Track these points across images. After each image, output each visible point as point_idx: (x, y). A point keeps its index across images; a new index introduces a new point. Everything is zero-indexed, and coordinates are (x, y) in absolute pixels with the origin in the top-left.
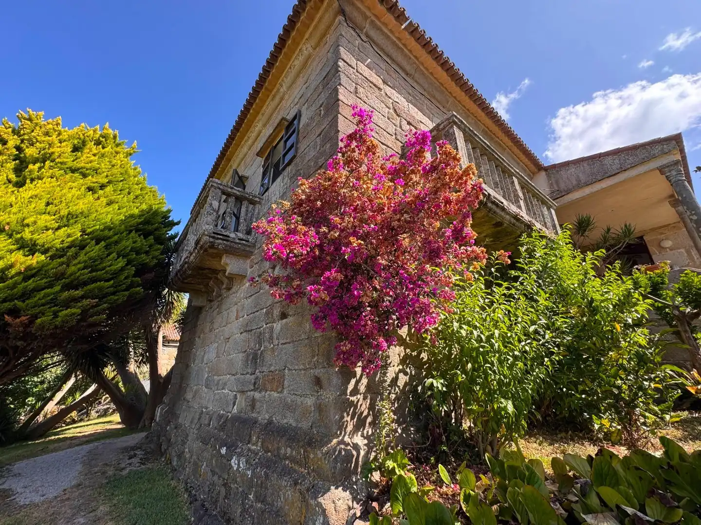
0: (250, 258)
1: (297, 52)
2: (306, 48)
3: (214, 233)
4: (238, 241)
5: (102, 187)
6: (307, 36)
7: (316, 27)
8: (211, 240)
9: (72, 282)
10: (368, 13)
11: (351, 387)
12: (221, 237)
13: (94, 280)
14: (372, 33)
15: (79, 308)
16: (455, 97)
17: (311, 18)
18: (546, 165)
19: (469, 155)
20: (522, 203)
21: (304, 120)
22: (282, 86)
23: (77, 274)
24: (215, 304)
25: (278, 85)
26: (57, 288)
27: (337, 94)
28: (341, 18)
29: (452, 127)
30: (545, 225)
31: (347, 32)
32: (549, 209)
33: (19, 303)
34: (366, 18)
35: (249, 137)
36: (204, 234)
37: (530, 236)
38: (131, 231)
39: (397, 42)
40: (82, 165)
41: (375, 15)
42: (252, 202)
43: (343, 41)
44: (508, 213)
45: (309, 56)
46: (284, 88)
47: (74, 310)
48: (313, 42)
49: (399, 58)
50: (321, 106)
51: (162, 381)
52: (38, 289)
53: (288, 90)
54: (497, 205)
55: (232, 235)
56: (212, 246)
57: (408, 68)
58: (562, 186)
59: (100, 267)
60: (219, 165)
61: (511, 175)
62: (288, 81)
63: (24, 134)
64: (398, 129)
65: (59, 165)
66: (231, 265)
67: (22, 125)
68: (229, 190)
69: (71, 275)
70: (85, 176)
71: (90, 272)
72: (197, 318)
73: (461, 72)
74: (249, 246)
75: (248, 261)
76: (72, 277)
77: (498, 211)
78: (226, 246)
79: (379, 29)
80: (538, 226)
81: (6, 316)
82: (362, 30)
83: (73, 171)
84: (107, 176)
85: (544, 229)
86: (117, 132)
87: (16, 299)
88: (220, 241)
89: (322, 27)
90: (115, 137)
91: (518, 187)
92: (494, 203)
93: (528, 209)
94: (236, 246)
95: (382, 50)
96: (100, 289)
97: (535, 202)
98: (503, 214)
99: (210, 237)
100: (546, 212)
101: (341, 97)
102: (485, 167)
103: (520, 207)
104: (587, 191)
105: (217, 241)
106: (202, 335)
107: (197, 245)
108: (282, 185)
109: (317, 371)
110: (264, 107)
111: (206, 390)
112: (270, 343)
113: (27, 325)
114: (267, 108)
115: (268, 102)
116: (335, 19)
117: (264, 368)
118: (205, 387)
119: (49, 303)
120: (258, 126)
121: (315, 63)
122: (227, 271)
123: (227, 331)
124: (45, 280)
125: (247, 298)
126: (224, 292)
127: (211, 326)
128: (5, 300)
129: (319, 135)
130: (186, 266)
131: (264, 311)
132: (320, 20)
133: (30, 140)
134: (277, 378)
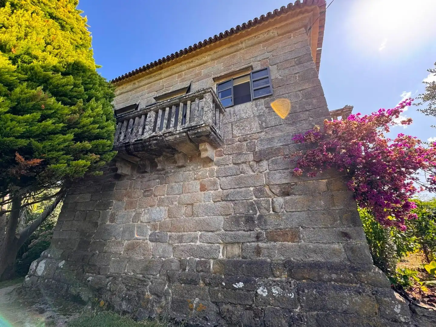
0: (217, 149)
2: (273, 32)
3: (212, 126)
4: (219, 136)
6: (278, 26)
8: (210, 131)
9: (84, 132)
10: (311, 34)
12: (214, 130)
13: (98, 137)
17: (286, 19)
21: (275, 75)
22: (242, 43)
24: (152, 176)
25: (239, 41)
26: (70, 136)
33: (35, 143)
41: (312, 37)
42: (220, 111)
46: (244, 45)
47: (84, 162)
48: (281, 31)
50: (296, 74)
52: (54, 132)
53: (245, 48)
55: (217, 131)
56: (208, 135)
62: (250, 42)
66: (207, 151)
69: (84, 126)
71: (98, 128)
74: (221, 141)
76: (85, 129)
78: (214, 137)
81: (17, 155)
87: (34, 137)
88: (213, 133)
94: (217, 139)
99: (210, 128)
106: (126, 199)
107: (188, 131)
108: (256, 109)
109: (341, 230)
110: (220, 49)
111: (153, 244)
112: (268, 210)
113: (31, 169)
114: (222, 50)
115: (224, 47)
116: (300, 28)
117: (268, 227)
118: (151, 241)
119: (63, 150)
120: (206, 57)
121: (280, 45)
122: (204, 155)
123: (185, 197)
124: (62, 125)
125: (218, 177)
126: (170, 167)
127: (147, 192)
128: (22, 136)
129: (300, 91)
130: (154, 142)
131: (252, 189)
132: (291, 23)
134: (290, 233)
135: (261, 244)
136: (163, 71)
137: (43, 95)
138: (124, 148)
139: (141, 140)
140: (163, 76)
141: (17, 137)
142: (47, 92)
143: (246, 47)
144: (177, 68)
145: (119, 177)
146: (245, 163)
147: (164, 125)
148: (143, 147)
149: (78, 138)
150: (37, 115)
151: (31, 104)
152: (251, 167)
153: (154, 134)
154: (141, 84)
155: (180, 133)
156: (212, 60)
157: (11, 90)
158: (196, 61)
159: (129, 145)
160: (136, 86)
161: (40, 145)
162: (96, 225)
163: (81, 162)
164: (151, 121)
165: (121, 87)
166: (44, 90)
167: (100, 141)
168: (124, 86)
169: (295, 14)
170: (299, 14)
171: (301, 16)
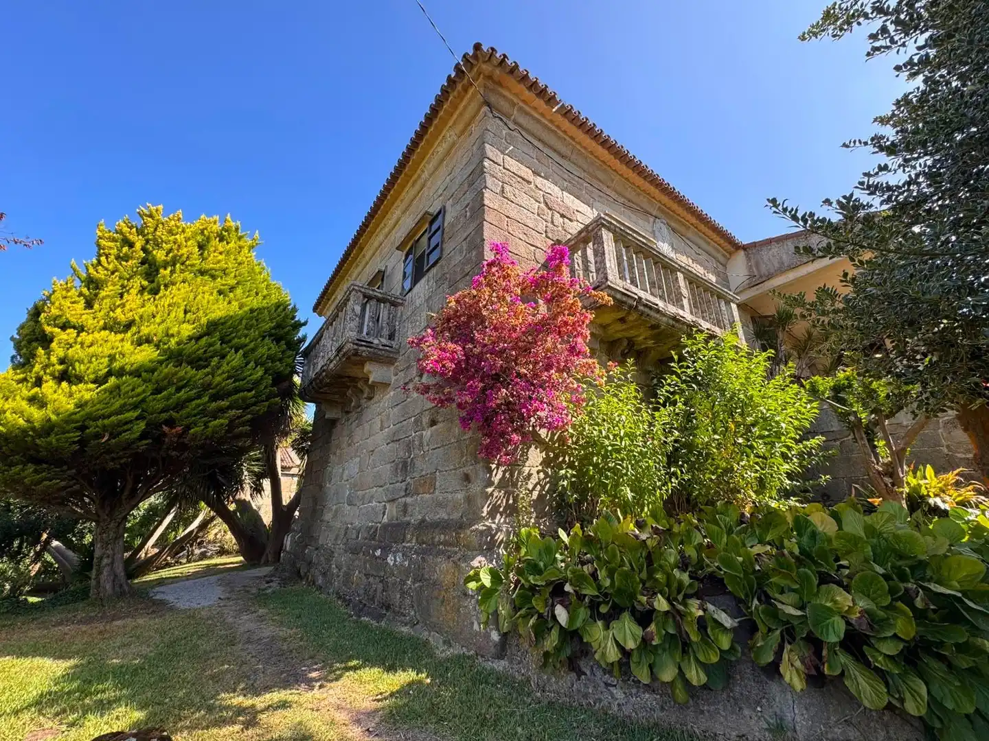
0: (393, 364)
1: (441, 138)
2: (449, 135)
3: (358, 340)
4: (381, 347)
5: (232, 289)
6: (451, 123)
7: (461, 114)
8: (356, 347)
9: (218, 392)
10: (515, 100)
12: (363, 343)
13: (237, 391)
14: (521, 120)
15: (226, 418)
17: (455, 106)
18: (745, 243)
19: (619, 258)
20: (685, 302)
21: (449, 218)
22: (423, 171)
23: (223, 385)
24: (353, 415)
25: (419, 171)
26: (206, 399)
27: (482, 199)
28: (485, 108)
29: (600, 229)
31: (493, 124)
32: (728, 302)
33: (174, 414)
34: (514, 105)
35: (385, 225)
36: (348, 341)
38: (264, 337)
39: (550, 125)
40: (211, 265)
41: (524, 101)
42: (394, 304)
43: (489, 136)
44: (664, 315)
45: (454, 144)
46: (425, 175)
47: (222, 421)
48: (458, 130)
49: (553, 141)
50: (466, 207)
51: (285, 510)
52: (190, 400)
54: (651, 308)
55: (376, 341)
56: (356, 354)
57: (563, 149)
58: (764, 270)
59: (242, 376)
60: (350, 254)
61: (675, 272)
62: (431, 166)
63: (148, 234)
64: (549, 225)
65: (189, 268)
66: (375, 372)
67: (145, 223)
68: (371, 292)
69: (217, 385)
70: (214, 277)
71: (234, 382)
72: (330, 433)
73: (625, 149)
74: (394, 353)
75: (392, 368)
76: (219, 387)
77: (652, 313)
78: (370, 353)
79: (527, 114)
80: (705, 325)
81: (164, 426)
82: (508, 117)
83: (202, 273)
84: (235, 276)
85: (714, 328)
86: (238, 223)
87: (172, 410)
88: (364, 348)
89: (467, 116)
90: (237, 229)
91: (683, 284)
92: (646, 306)
93: (694, 307)
94: (379, 352)
95: (533, 135)
96: (244, 399)
97: (707, 299)
98: (659, 316)
99: (354, 344)
100: (723, 308)
101: (486, 202)
103: (682, 307)
105: (360, 348)
106: (338, 452)
107: (339, 352)
108: (427, 287)
109: (465, 470)
110: (403, 193)
111: (349, 508)
112: (419, 450)
113: (180, 436)
114: (407, 194)
115: (408, 188)
116: (479, 110)
117: (415, 474)
118: (349, 505)
119: (199, 414)
120: (396, 213)
121: (459, 154)
122: (372, 379)
123: (370, 444)
124: (195, 391)
125: (392, 408)
126: (363, 402)
127: (350, 440)
128: (163, 411)
129: (465, 239)
131: (413, 419)
132: (465, 108)
133: (155, 240)
134: (428, 481)
135: (409, 500)
136: (365, 250)
141: (160, 413)
143: (430, 176)
144: (375, 241)
145: (333, 424)
146: (410, 380)
149: (214, 398)
150: (172, 390)
151: (166, 382)
153: (323, 363)
155: (335, 356)
156: (404, 212)
157: (153, 374)
158: (389, 221)
161: (178, 415)
162: (321, 488)
163: (219, 422)
164: (324, 345)
167: (241, 394)
168: (340, 287)
169: (459, 93)
170: (466, 90)
171: (471, 91)
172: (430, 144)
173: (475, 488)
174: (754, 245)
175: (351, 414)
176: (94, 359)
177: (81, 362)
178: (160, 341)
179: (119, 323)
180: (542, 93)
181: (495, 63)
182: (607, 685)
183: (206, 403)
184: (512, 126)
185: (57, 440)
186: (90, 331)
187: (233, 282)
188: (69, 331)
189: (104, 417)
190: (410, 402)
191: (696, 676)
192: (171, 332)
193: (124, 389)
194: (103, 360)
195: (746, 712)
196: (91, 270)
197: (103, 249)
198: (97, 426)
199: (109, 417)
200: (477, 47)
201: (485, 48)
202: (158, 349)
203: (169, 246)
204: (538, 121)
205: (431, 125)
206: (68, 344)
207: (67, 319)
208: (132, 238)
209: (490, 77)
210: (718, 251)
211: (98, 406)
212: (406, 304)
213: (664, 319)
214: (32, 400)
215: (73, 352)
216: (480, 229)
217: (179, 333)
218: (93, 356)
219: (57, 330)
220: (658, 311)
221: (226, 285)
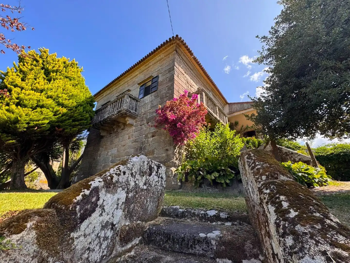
0: (135, 119)
1: (159, 55)
2: (162, 55)
3: (127, 110)
4: (133, 113)
5: (76, 85)
6: (163, 52)
7: (167, 51)
8: (126, 112)
10: (183, 52)
11: (175, 151)
13: (81, 120)
14: (183, 57)
15: (77, 128)
16: (204, 78)
17: (166, 48)
18: (229, 102)
19: (206, 100)
20: (218, 114)
21: (160, 79)
22: (150, 63)
26: (71, 121)
27: (174, 77)
28: (175, 52)
29: (202, 92)
30: (224, 121)
31: (177, 56)
32: (226, 117)
33: (60, 124)
34: (182, 53)
35: (132, 75)
36: (124, 109)
37: (219, 123)
38: (88, 104)
39: (190, 60)
40: (70, 76)
41: (185, 53)
42: (137, 101)
43: (176, 60)
44: (214, 117)
45: (163, 58)
46: (151, 64)
48: (165, 55)
49: (189, 65)
50: (167, 78)
52: (66, 120)
54: (211, 114)
55: (132, 111)
56: (126, 114)
57: (191, 68)
58: (233, 111)
59: (82, 115)
61: (216, 106)
62: (153, 62)
63: (44, 58)
64: (188, 87)
65: (62, 75)
66: (129, 121)
67: (43, 54)
69: (75, 117)
70: (70, 80)
71: (81, 117)
73: (206, 71)
74: (136, 115)
75: (134, 120)
76: (76, 118)
78: (130, 114)
79: (185, 56)
80: (221, 121)
81: (56, 127)
82: (180, 56)
83: (67, 77)
84: (78, 81)
85: (223, 122)
86: (77, 62)
87: (60, 122)
88: (128, 112)
89: (169, 52)
90: (77, 65)
91: (217, 110)
92: (210, 113)
93: (219, 116)
94: (132, 115)
95: (185, 62)
96: (83, 123)
97: (222, 115)
98: (212, 117)
100: (225, 118)
101: (175, 78)
102: (209, 103)
103: (217, 115)
104: (239, 113)
106: (104, 147)
107: (118, 113)
108: (151, 98)
109: (166, 148)
110: (141, 68)
111: (112, 164)
112: (147, 144)
113: (60, 132)
114: (143, 68)
115: (143, 66)
116: (173, 51)
117: (145, 151)
118: (111, 163)
119: (68, 125)
120: (137, 73)
121: (165, 62)
122: (128, 123)
123: (123, 143)
124: (68, 117)
125: (134, 132)
126: (119, 130)
127: (112, 142)
129: (167, 87)
130: (109, 119)
131: (144, 136)
132: (169, 50)
133: (47, 61)
134: (151, 152)
136: (121, 82)
137: (62, 109)
138: (100, 123)
139: (105, 119)
140: (121, 84)
141: (56, 123)
142: (63, 108)
143: (153, 65)
144: (126, 79)
145: (102, 137)
146: (143, 124)
147: (112, 111)
148: (105, 122)
149: (74, 121)
151: (59, 112)
152: (145, 126)
153: (108, 116)
154: (113, 90)
155: (116, 114)
156: (140, 73)
157: (53, 109)
158: (134, 75)
159: (101, 122)
160: (111, 91)
161: (62, 124)
162: (94, 159)
163: (74, 129)
164: (108, 110)
165: (105, 93)
166: (62, 107)
167: (82, 121)
168: (106, 92)
169: (168, 45)
170: (170, 45)
171: (172, 46)
172: (155, 56)
173: (170, 152)
174: (231, 103)
175: (112, 135)
176: (31, 100)
177: (26, 100)
178: (55, 98)
179: (38, 89)
180: (190, 52)
181: (181, 41)
182: (208, 189)
183: (71, 122)
184: (181, 59)
185: (19, 126)
186: (26, 90)
187: (77, 83)
188: (17, 88)
189: (36, 121)
190: (142, 131)
191: (228, 181)
192: (59, 96)
193: (44, 112)
194: (34, 101)
195: (235, 190)
196: (21, 67)
197: (26, 60)
198: (34, 124)
199: (38, 121)
200: (177, 36)
201: (179, 37)
202: (54, 101)
203: (53, 65)
204: (187, 59)
205: (157, 51)
206: (18, 93)
207: (16, 83)
208: (38, 59)
209: (178, 44)
210: (222, 103)
211: (35, 117)
212: (141, 101)
213: (214, 118)
214: (7, 110)
215: (22, 96)
216: (173, 85)
217: (62, 97)
218: (30, 99)
219: (12, 87)
220: (213, 115)
221: (75, 83)
